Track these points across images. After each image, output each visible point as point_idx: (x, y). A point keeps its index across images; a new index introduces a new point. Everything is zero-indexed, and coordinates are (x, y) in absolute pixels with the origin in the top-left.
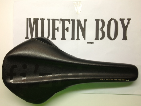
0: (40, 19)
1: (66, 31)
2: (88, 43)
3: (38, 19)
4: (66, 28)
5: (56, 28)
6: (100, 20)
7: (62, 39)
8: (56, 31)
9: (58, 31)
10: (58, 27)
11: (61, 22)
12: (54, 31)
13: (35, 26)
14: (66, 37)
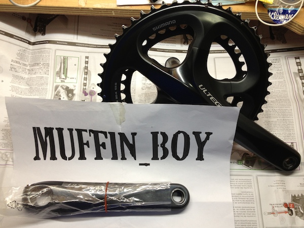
0: (55, 129)
2: (140, 164)
3: (52, 129)
4: (101, 143)
5: (85, 141)
6: (160, 133)
8: (85, 147)
10: (88, 141)
11: (92, 135)
13: (48, 138)
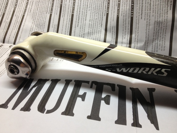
1: (103, 102)
5: (81, 93)
7: (89, 117)
9: (83, 100)
12: (74, 98)
14: (100, 116)
